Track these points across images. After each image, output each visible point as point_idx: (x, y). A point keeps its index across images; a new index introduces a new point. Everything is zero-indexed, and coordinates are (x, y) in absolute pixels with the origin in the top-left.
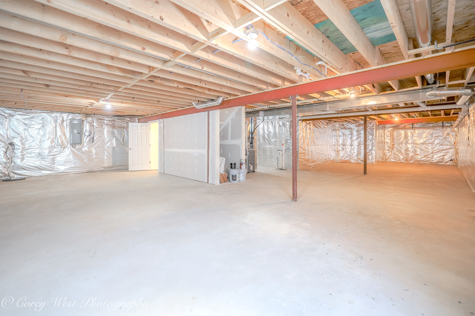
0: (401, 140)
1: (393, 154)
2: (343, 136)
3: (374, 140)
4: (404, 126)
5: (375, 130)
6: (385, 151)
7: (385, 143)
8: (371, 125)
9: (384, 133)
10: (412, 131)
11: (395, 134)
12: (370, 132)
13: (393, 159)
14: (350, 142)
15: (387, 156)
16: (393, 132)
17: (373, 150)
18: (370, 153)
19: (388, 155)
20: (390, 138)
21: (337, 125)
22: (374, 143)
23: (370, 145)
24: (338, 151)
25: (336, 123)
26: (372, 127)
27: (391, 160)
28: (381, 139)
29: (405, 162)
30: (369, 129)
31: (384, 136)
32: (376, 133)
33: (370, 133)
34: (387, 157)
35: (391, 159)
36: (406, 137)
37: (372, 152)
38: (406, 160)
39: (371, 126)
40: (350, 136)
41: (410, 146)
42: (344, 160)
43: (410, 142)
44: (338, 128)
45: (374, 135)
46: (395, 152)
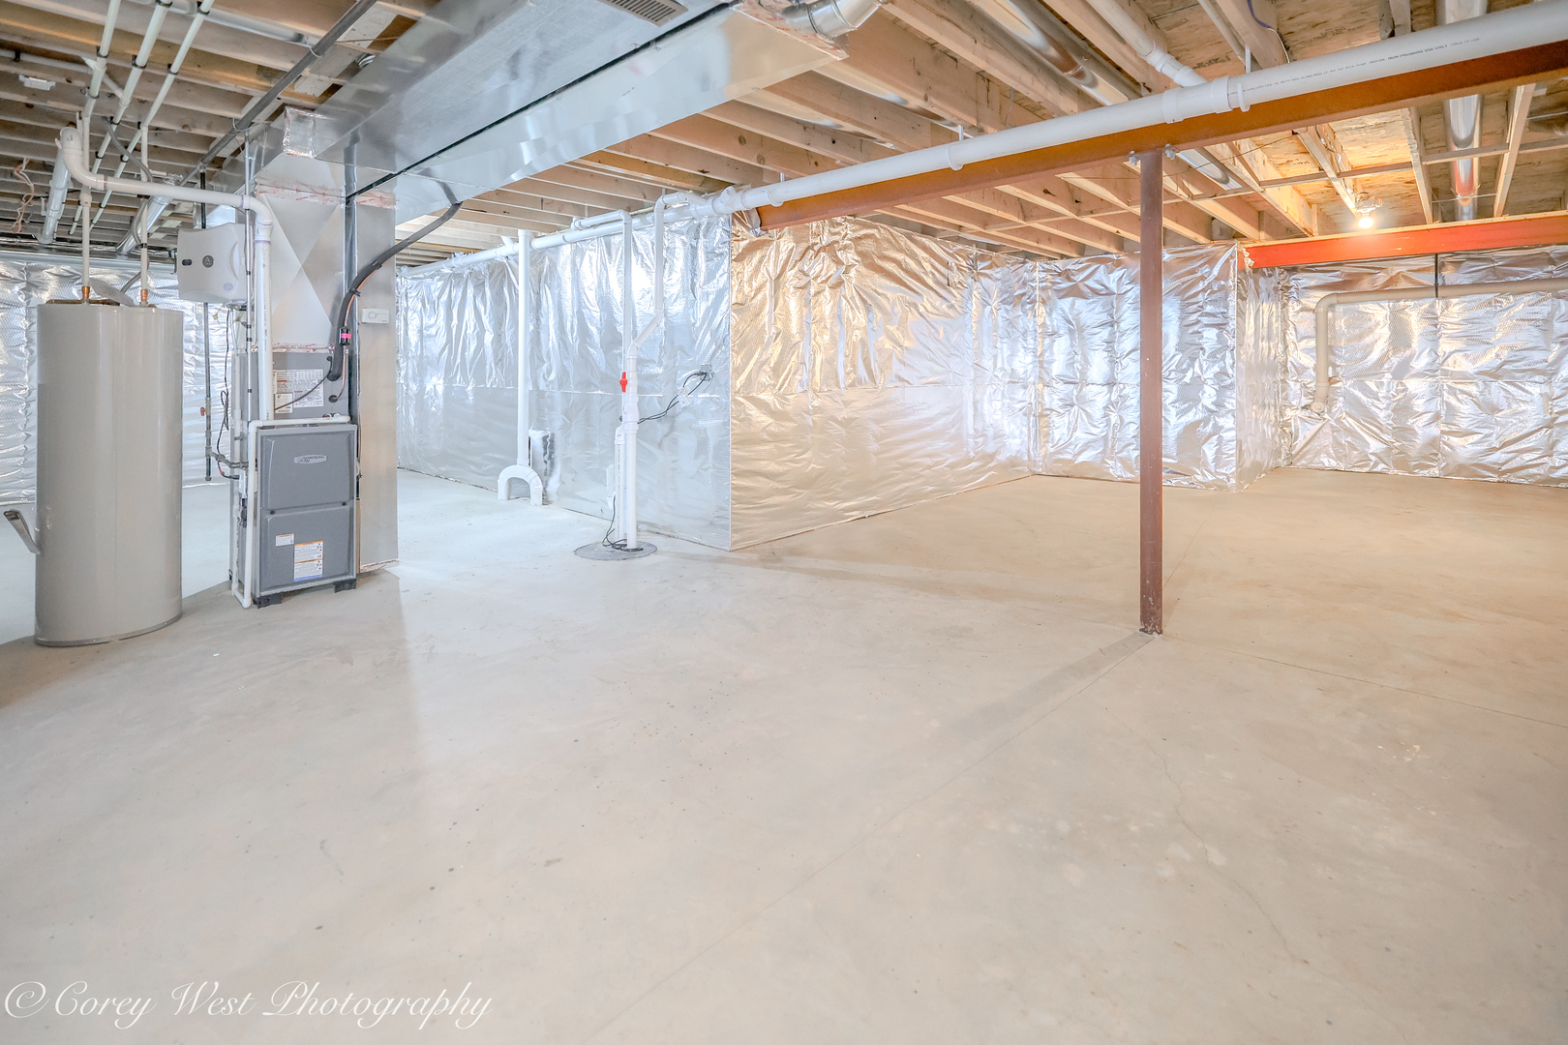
0: (1374, 356)
1: (1327, 430)
2: (1071, 332)
3: (1228, 354)
4: (1392, 280)
5: (1233, 298)
6: (1289, 413)
7: (1286, 371)
8: (1215, 272)
9: (1284, 320)
10: (1432, 306)
11: (1341, 324)
12: (1209, 309)
13: (1329, 455)
14: (1105, 368)
15: (1296, 438)
16: (1330, 315)
17: (1223, 411)
18: (1209, 429)
19: (1306, 432)
20: (1312, 343)
21: (1036, 275)
22: (1230, 371)
23: (1210, 382)
24: (1041, 416)
25: (1030, 264)
26: (1217, 279)
27: (1316, 460)
28: (1266, 352)
29: (1393, 471)
30: (1204, 290)
31: (1285, 334)
32: (1241, 314)
33: (1208, 314)
34: (1300, 442)
35: (1317, 454)
36: (1400, 337)
37: (1221, 421)
38: (1402, 462)
39: (1211, 278)
40: (1105, 333)
41: (1415, 385)
42: (1070, 461)
43: (1421, 363)
44: (1043, 289)
45: (1232, 325)
46: (1338, 421)
